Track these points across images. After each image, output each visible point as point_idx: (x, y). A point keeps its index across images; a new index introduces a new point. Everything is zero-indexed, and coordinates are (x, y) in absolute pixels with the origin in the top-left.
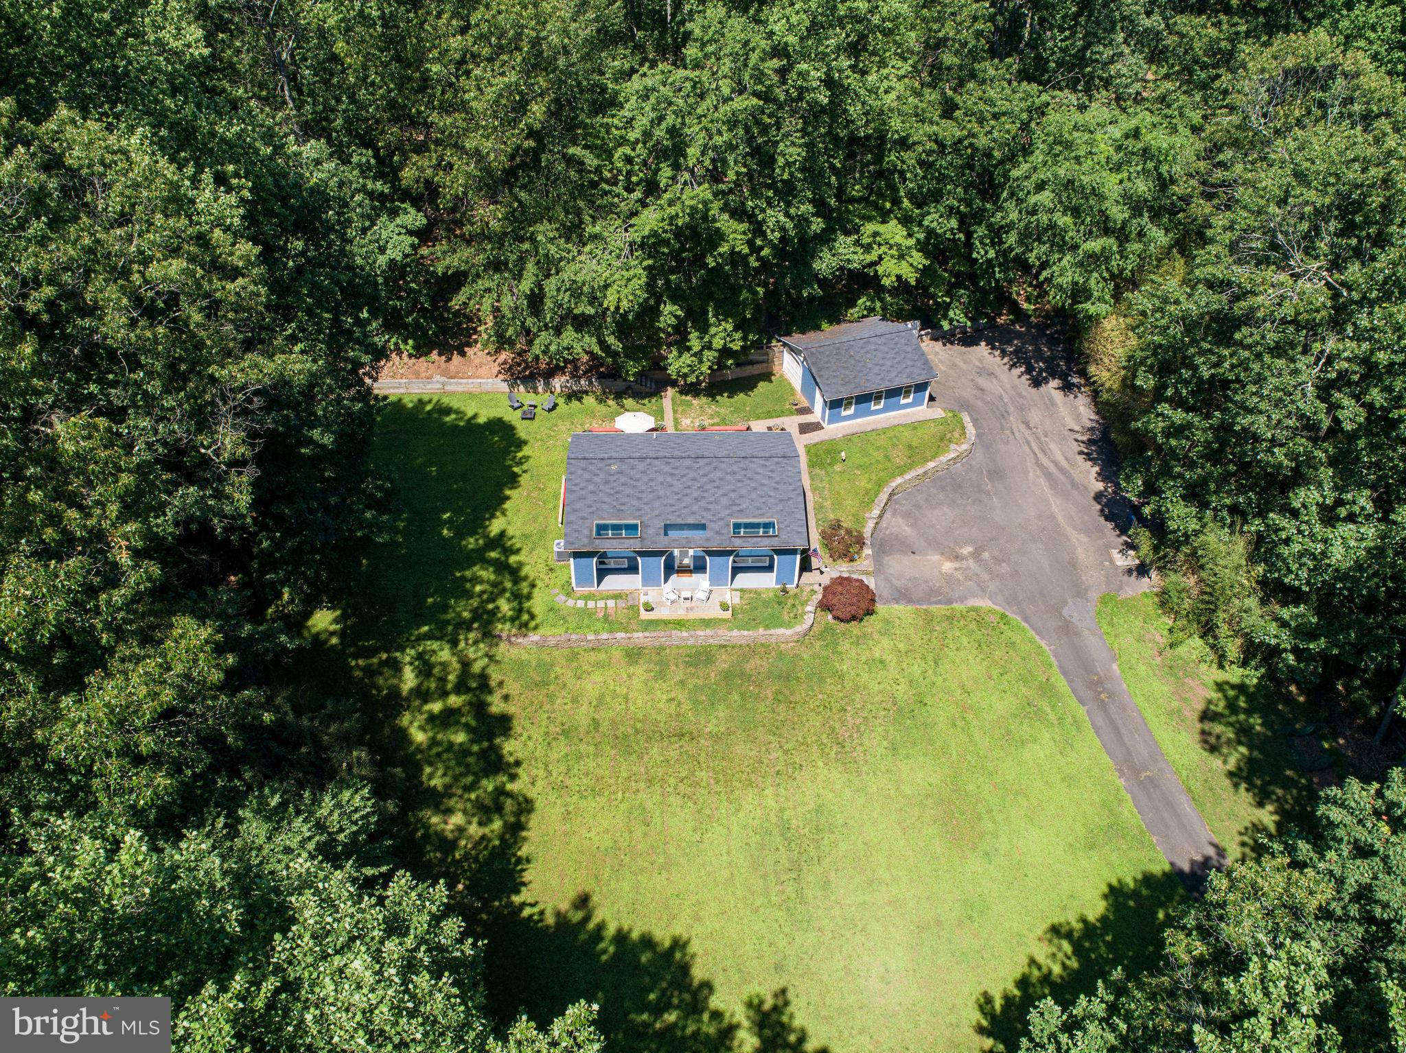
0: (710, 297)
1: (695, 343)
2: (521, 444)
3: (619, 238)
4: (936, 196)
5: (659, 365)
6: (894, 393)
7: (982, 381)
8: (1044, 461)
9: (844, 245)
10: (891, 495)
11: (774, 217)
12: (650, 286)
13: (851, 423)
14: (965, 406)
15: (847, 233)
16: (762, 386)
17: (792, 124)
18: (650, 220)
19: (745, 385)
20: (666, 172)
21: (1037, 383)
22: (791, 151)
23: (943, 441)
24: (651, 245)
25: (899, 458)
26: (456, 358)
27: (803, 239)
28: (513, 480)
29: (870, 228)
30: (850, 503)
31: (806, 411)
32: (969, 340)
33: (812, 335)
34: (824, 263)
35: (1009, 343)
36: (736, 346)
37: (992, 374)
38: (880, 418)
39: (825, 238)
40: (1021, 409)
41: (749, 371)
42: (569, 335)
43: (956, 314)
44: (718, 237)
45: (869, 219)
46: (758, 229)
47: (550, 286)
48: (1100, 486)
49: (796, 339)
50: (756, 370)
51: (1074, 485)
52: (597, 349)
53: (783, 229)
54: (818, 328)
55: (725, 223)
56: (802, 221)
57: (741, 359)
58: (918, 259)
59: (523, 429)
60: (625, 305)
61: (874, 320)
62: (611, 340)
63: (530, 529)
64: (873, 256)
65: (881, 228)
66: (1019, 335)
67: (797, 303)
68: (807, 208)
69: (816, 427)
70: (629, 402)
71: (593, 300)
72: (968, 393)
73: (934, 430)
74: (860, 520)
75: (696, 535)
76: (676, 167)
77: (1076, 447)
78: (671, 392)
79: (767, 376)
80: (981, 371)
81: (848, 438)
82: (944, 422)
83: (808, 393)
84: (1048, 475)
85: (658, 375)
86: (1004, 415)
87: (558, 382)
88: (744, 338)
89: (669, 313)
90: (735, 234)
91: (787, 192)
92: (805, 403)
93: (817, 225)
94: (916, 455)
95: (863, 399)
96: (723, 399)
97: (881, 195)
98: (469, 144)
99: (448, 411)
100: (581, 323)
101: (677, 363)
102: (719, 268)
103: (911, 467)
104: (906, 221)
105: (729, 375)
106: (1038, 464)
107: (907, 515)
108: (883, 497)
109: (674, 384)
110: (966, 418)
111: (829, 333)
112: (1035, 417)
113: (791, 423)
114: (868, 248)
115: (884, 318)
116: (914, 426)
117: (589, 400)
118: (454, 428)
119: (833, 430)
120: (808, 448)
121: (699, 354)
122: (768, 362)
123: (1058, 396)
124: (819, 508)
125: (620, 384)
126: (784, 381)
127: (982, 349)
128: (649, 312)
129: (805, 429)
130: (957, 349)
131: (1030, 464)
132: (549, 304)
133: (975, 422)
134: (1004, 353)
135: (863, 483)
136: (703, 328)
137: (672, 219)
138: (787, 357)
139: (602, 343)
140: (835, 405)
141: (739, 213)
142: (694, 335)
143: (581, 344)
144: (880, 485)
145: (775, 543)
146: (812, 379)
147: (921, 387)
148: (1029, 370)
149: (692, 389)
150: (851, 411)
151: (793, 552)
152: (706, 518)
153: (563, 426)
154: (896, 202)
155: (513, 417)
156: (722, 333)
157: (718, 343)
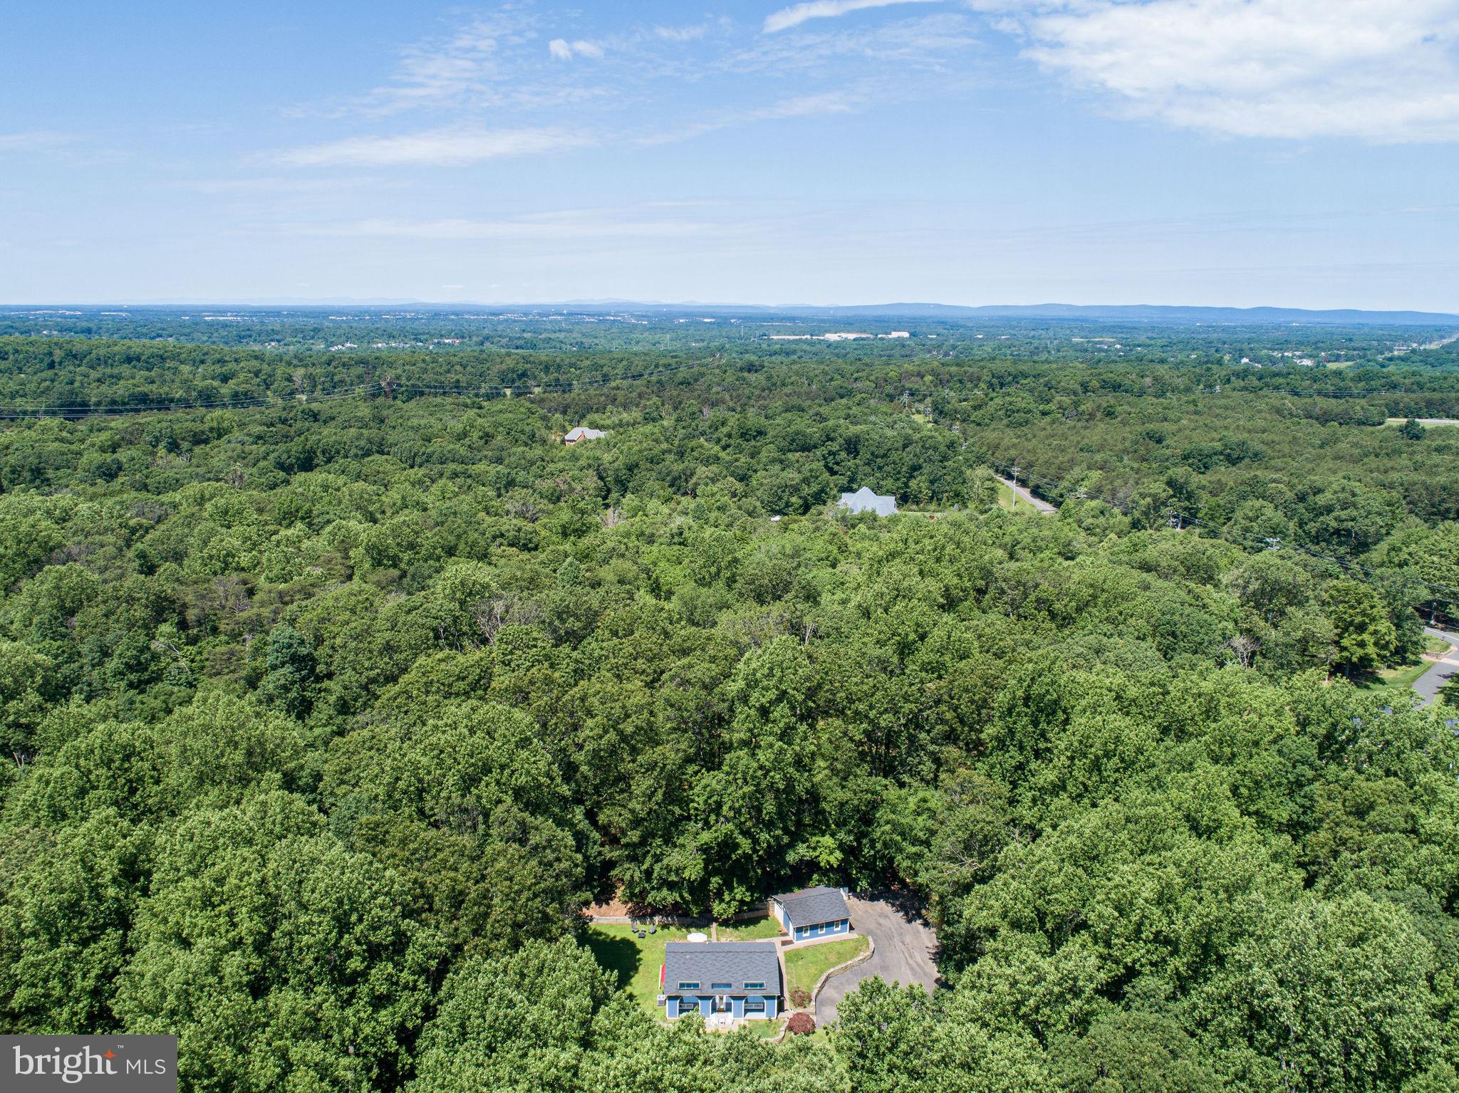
0: (734, 875)
1: (727, 897)
2: (639, 952)
3: (692, 845)
4: (845, 823)
5: (708, 910)
6: (830, 924)
7: (882, 921)
8: (911, 961)
9: (802, 849)
10: (828, 978)
11: (764, 836)
12: (705, 868)
13: (807, 940)
14: (870, 932)
15: (803, 842)
16: (763, 922)
17: (770, 796)
18: (706, 837)
19: (754, 921)
20: (713, 818)
21: (909, 921)
22: (769, 807)
23: (856, 950)
24: (705, 849)
25: (833, 959)
26: (604, 906)
27: (779, 845)
28: (636, 969)
29: (815, 839)
30: (806, 980)
31: (785, 934)
32: (873, 898)
33: (788, 894)
34: (791, 857)
35: (897, 899)
36: (748, 899)
37: (887, 916)
38: (823, 938)
39: (791, 845)
40: (901, 935)
41: (756, 914)
42: (665, 892)
43: (864, 884)
44: (736, 846)
45: (815, 835)
46: (756, 841)
47: (657, 867)
48: (939, 975)
49: (780, 897)
50: (761, 913)
51: (925, 974)
52: (678, 899)
53: (768, 842)
54: (792, 891)
55: (740, 839)
56: (777, 838)
57: (751, 906)
58: (839, 855)
59: (639, 944)
60: (693, 877)
61: (822, 886)
62: (686, 895)
63: (644, 991)
64: (817, 853)
65: (821, 839)
66: (903, 896)
67: (780, 878)
68: (779, 832)
69: (790, 942)
70: (693, 929)
71: (677, 874)
72: (873, 926)
73: (852, 944)
74: (810, 989)
75: (727, 989)
76: (718, 815)
77: (928, 956)
78: (715, 925)
79: (766, 917)
80: (882, 915)
81: (807, 948)
82: (857, 940)
83: (787, 926)
84: (912, 969)
85: (708, 915)
86: (890, 938)
87: (657, 919)
88: (752, 896)
89: (715, 881)
90: (745, 844)
91: (770, 825)
92: (785, 930)
93: (786, 839)
94: (841, 957)
95: (814, 927)
96: (743, 928)
97: (820, 822)
98: (630, 806)
99: (600, 934)
100: (672, 886)
101: (717, 908)
102: (738, 860)
103: (839, 963)
104: (833, 835)
105: (746, 916)
106: (907, 963)
107: (836, 988)
108: (823, 978)
109: (716, 920)
110: (870, 939)
111: (798, 894)
112: (908, 939)
113: (777, 941)
114: (814, 849)
115: (828, 886)
116: (842, 942)
117: (673, 929)
118: (604, 942)
119: (799, 944)
120: (785, 953)
121: (729, 903)
122: (767, 909)
123: (921, 927)
124: (790, 982)
125: (689, 920)
126: (775, 919)
127: (882, 902)
128: (705, 881)
129: (784, 943)
130: (868, 903)
131: (903, 963)
132: (655, 875)
133: (875, 941)
134: (893, 905)
135: (813, 971)
136: (731, 889)
137: (716, 838)
138: (776, 906)
139: (682, 897)
140: (799, 930)
141: (746, 833)
142: (726, 893)
143: (670, 897)
144: (822, 972)
145: (765, 993)
146: (788, 917)
147: (844, 922)
148: (906, 914)
149: (725, 923)
150: (808, 934)
151: (772, 998)
152: (731, 980)
153: (660, 941)
154: (828, 826)
155: (633, 938)
156: (740, 892)
157: (738, 897)
